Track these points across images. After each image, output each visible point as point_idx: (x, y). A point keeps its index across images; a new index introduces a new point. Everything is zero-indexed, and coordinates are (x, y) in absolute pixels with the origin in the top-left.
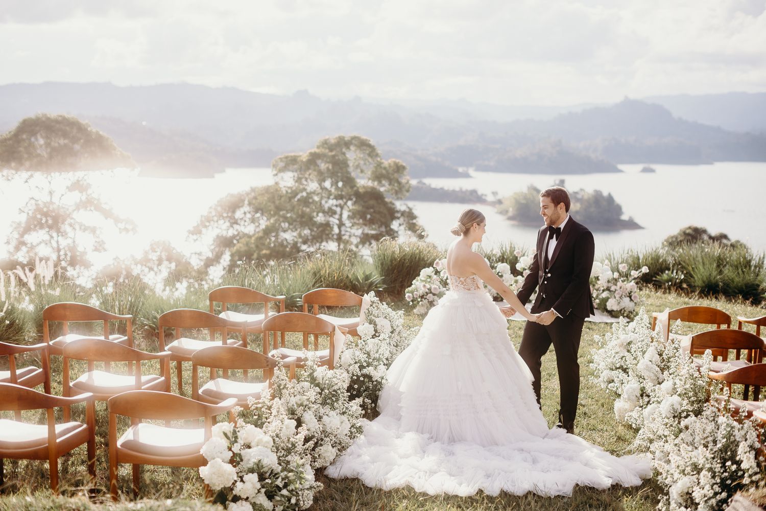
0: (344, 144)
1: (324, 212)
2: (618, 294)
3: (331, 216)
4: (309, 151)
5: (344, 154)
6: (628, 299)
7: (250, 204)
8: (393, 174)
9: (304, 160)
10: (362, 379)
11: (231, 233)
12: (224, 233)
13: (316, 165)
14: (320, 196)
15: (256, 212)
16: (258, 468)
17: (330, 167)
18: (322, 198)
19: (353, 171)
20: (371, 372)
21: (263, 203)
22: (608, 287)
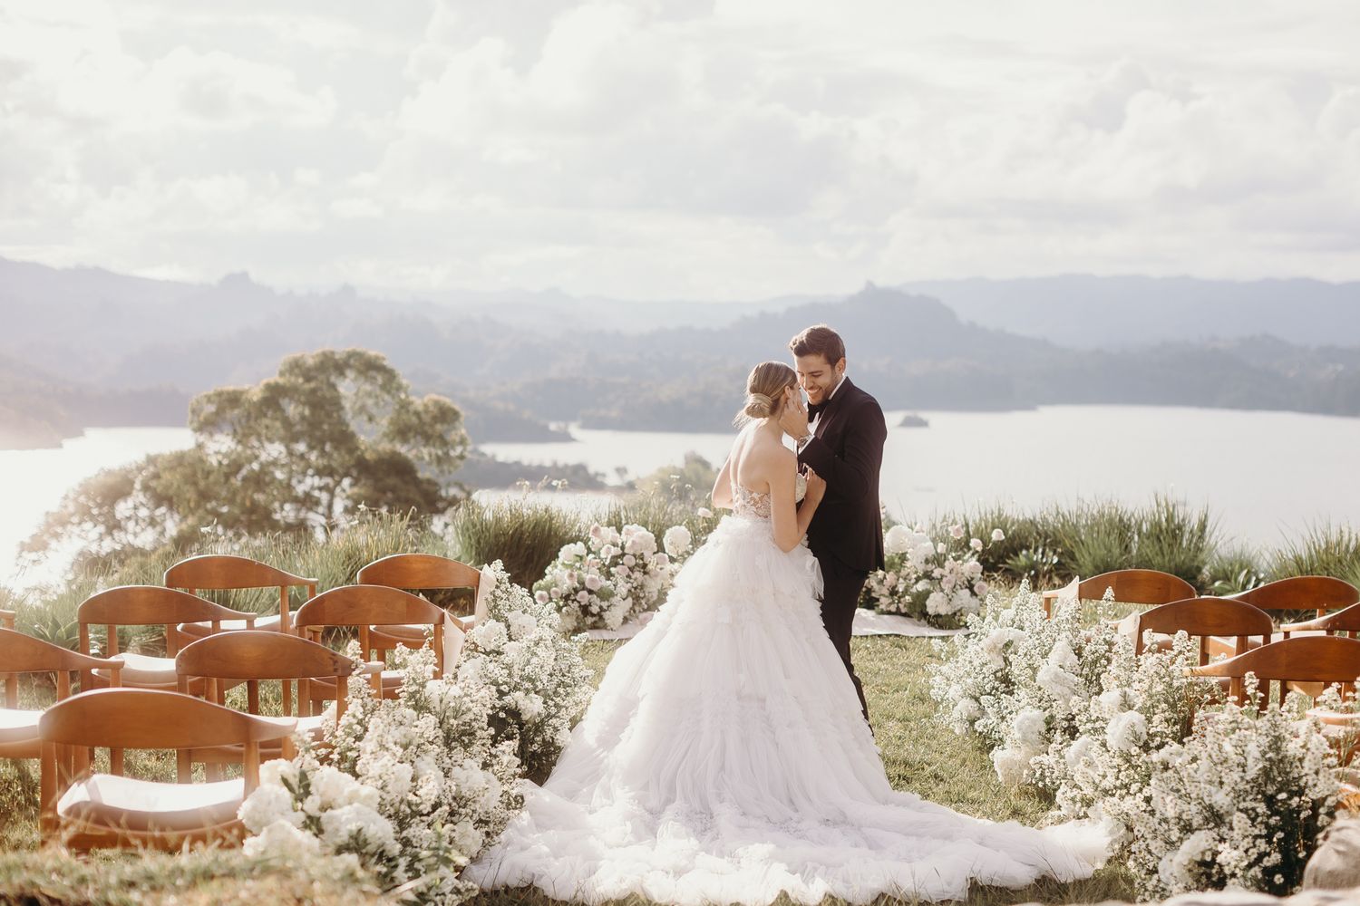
0: (333, 365)
1: (296, 500)
2: (949, 582)
3: (310, 509)
4: (265, 381)
5: (333, 387)
6: (967, 591)
7: (146, 488)
8: (432, 426)
9: (255, 399)
10: (502, 715)
11: (108, 546)
12: (94, 548)
13: (279, 409)
14: (286, 470)
15: (158, 506)
16: (357, 844)
17: (307, 412)
18: (291, 474)
19: (353, 418)
20: (520, 702)
21: (172, 484)
22: (927, 572)
